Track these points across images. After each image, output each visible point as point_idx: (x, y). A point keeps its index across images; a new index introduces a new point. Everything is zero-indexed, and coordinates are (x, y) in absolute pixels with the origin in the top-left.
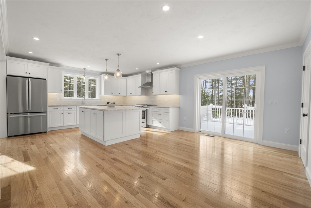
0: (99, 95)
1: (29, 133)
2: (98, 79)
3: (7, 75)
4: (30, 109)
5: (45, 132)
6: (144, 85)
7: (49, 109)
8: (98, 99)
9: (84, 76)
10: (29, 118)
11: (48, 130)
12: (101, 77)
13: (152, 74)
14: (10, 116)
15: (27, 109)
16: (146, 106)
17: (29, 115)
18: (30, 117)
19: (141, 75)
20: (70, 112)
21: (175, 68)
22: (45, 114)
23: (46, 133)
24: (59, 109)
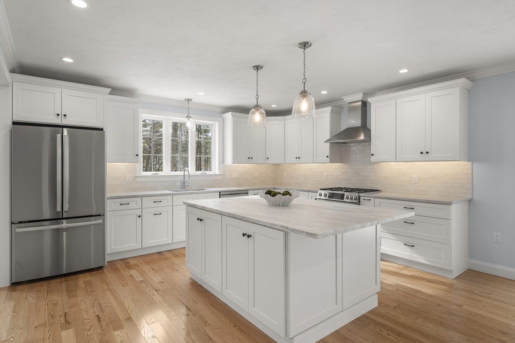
0: (219, 163)
1: (64, 272)
2: (217, 123)
3: (14, 123)
4: (66, 208)
5: (100, 268)
6: (339, 136)
7: (110, 205)
8: (217, 173)
9: (186, 119)
10: (65, 233)
11: (108, 259)
12: (223, 119)
13: (365, 104)
14: (18, 230)
15: (59, 209)
16: (355, 195)
17: (65, 224)
18: (67, 229)
19: (329, 108)
20: (157, 211)
21: (462, 81)
22: (101, 221)
23: (101, 271)
24: (134, 204)
